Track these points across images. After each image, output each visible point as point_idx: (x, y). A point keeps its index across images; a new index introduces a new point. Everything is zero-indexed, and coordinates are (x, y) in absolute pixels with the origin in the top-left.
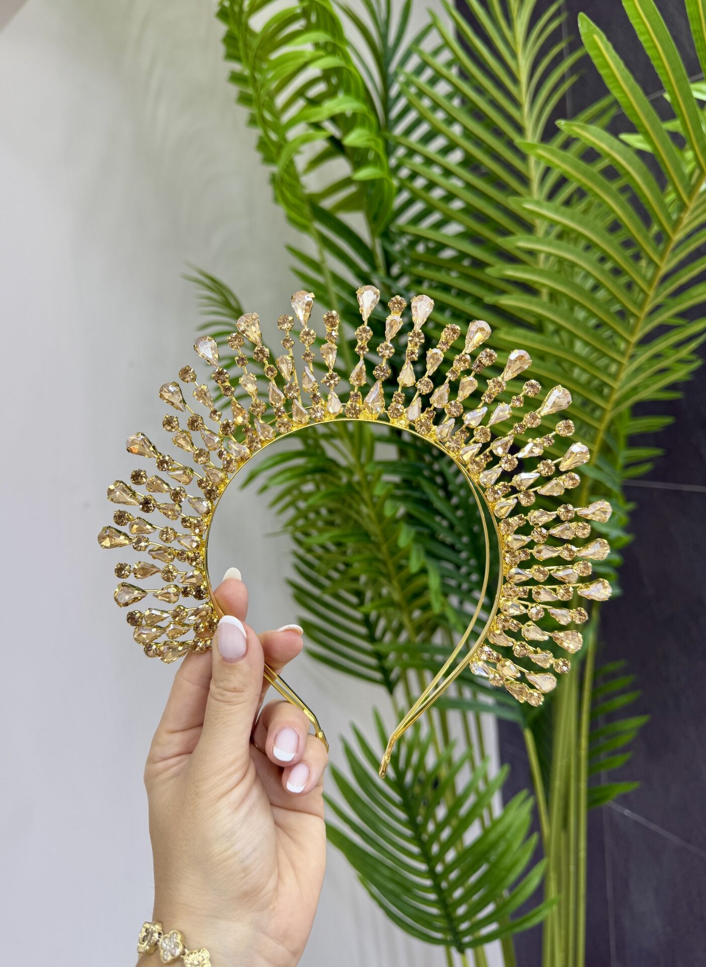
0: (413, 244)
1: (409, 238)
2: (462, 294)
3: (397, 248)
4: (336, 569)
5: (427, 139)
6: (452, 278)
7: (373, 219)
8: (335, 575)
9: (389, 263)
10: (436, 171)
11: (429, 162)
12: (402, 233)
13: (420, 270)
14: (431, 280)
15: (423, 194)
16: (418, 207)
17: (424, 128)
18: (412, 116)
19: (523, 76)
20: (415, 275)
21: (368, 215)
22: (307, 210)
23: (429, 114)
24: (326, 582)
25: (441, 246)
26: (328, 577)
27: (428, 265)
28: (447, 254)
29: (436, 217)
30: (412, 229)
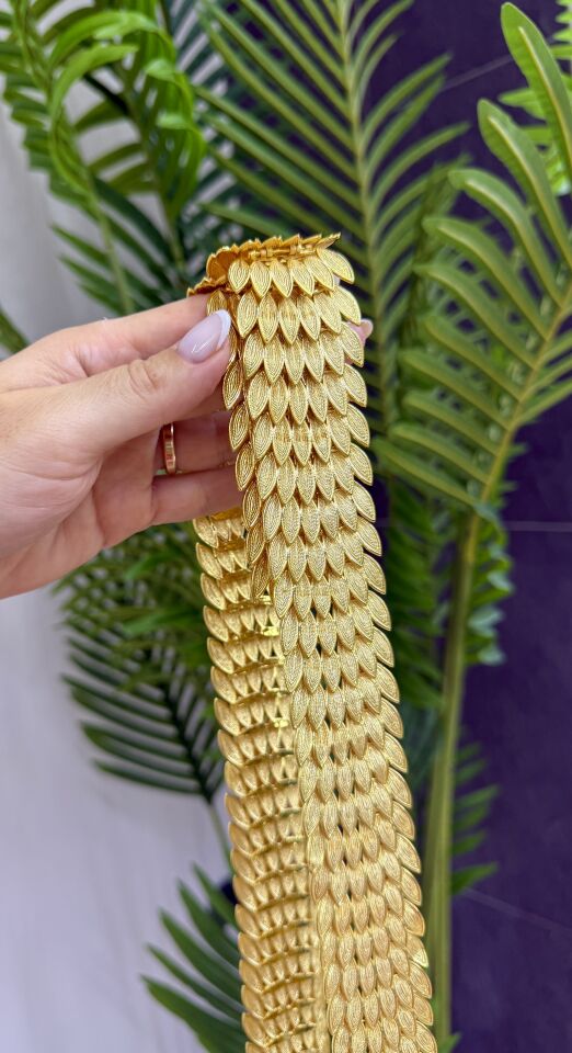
3: (196, 236)
4: (134, 659)
7: (168, 198)
8: (133, 666)
15: (231, 165)
19: (342, 20)
22: (88, 180)
24: (122, 677)
26: (124, 670)
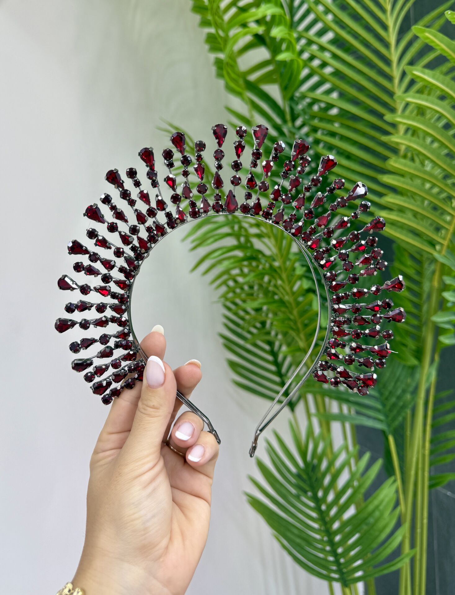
0: (311, 105)
1: (308, 100)
2: (343, 138)
3: (300, 107)
5: (321, 33)
6: (336, 127)
7: (285, 89)
8: (254, 331)
9: (294, 118)
10: (327, 56)
11: (322, 48)
12: (303, 97)
13: (316, 122)
14: (323, 129)
15: (319, 70)
16: (315, 79)
17: (319, 26)
18: (311, 17)
20: (312, 126)
21: (281, 85)
22: (241, 82)
23: (323, 17)
24: (248, 336)
25: (330, 106)
26: (250, 332)
27: (321, 119)
28: (334, 112)
29: (327, 86)
30: (312, 95)
